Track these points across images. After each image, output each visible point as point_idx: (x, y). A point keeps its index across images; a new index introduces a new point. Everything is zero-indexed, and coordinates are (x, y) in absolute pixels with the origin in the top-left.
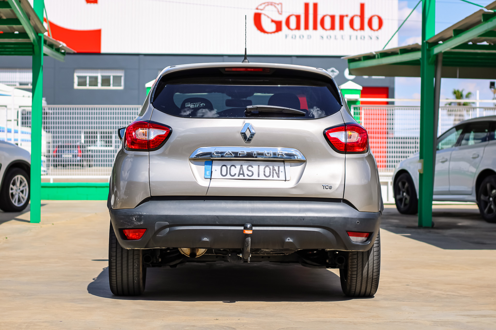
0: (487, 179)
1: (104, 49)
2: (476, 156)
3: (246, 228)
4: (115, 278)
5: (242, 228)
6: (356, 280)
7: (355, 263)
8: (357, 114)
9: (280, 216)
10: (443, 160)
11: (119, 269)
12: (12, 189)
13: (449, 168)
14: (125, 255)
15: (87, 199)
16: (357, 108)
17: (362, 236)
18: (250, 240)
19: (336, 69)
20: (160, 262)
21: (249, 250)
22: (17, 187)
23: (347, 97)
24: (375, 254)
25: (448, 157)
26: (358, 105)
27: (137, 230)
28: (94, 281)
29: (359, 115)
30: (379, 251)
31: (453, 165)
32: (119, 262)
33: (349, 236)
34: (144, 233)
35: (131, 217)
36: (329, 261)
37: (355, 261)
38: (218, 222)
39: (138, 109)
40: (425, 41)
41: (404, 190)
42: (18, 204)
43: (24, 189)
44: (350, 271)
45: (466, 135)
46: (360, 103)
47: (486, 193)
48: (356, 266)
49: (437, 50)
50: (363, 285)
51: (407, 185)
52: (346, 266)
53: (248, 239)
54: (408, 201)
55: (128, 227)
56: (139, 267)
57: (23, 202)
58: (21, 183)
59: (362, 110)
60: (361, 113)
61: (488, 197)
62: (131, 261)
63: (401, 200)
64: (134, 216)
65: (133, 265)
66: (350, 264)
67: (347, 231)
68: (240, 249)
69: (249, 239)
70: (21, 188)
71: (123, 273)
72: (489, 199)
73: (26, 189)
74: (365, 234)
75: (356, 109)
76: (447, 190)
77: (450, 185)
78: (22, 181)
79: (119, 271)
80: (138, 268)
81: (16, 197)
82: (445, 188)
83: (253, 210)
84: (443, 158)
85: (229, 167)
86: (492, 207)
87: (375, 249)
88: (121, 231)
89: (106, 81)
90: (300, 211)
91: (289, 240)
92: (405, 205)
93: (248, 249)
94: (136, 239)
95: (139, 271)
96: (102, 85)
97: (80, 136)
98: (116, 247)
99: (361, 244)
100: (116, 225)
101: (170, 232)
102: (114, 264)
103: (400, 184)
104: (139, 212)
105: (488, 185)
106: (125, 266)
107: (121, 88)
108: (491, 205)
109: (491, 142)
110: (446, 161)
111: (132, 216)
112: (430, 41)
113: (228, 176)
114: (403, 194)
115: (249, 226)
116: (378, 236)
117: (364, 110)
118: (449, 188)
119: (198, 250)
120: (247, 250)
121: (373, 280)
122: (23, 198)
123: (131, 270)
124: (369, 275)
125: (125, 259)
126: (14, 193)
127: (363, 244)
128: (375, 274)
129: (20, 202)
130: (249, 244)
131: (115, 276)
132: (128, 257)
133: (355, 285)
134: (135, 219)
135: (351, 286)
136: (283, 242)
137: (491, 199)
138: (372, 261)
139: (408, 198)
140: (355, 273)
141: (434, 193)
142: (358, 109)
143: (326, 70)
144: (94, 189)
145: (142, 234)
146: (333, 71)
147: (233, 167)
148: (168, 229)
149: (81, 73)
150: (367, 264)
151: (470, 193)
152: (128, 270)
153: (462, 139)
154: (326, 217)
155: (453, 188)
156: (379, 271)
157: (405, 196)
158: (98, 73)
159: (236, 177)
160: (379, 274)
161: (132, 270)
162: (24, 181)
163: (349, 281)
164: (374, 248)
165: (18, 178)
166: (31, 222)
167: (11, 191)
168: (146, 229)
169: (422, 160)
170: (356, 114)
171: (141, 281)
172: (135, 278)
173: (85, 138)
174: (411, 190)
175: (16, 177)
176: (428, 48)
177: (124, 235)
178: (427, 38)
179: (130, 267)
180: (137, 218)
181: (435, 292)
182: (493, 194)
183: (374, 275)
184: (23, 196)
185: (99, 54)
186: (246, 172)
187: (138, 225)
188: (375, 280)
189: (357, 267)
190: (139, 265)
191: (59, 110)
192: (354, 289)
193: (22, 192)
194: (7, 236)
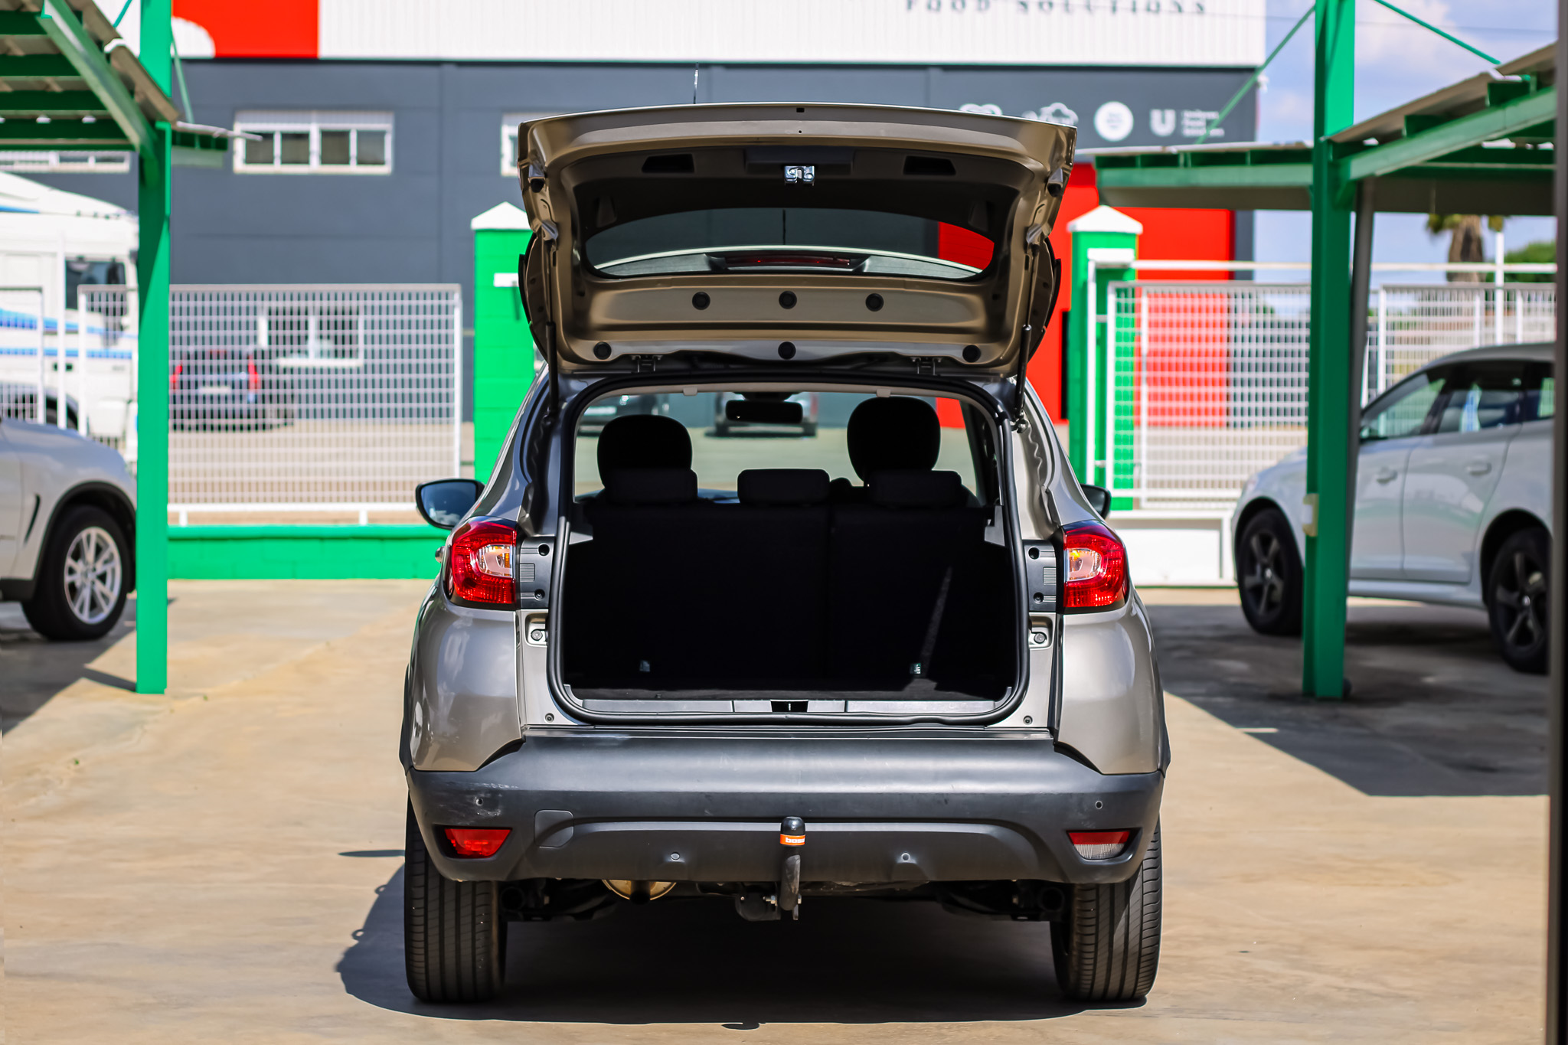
0: (1514, 541)
1: (329, 46)
2: (1483, 468)
3: (786, 830)
4: (422, 958)
5: (776, 827)
6: (1095, 959)
7: (1092, 913)
8: (1126, 310)
9: (881, 794)
10: (1385, 476)
11: (433, 932)
12: (71, 571)
13: (1402, 493)
14: (450, 896)
15: (294, 576)
16: (1126, 291)
17: (1110, 842)
18: (798, 862)
19: (1069, 107)
20: (547, 905)
21: (795, 889)
22: (86, 563)
23: (1098, 256)
24: (1148, 887)
25: (1399, 465)
26: (1131, 281)
27: (483, 831)
28: (355, 942)
29: (1133, 311)
30: (1157, 880)
31: (1415, 483)
32: (433, 915)
33: (1073, 843)
34: (506, 838)
35: (468, 796)
36: (1020, 901)
37: (1092, 907)
38: (710, 811)
39: (449, 297)
40: (1322, 139)
41: (1265, 560)
42: (91, 616)
43: (108, 568)
44: (1077, 934)
45: (1456, 396)
46: (1136, 275)
47: (1513, 584)
48: (1093, 922)
49: (1359, 167)
50: (1113, 972)
51: (1275, 545)
52: (1067, 916)
53: (794, 860)
54: (1278, 594)
55: (459, 824)
56: (491, 927)
57: (107, 610)
58: (99, 550)
59: (1140, 296)
60: (1139, 305)
61: (1516, 595)
62: (466, 911)
63: (1257, 590)
64: (476, 792)
65: (474, 924)
66: (1077, 915)
67: (1068, 832)
68: (771, 883)
69: (797, 860)
70: (100, 568)
71: (446, 943)
72: (1520, 599)
73: (113, 571)
74: (1119, 835)
75: (1123, 294)
76: (1397, 566)
77: (1403, 552)
78: (102, 544)
79: (434, 940)
80: (487, 931)
81: (86, 594)
82: (1390, 561)
83: (806, 777)
84: (1384, 470)
86: (1531, 623)
87: (1147, 875)
88: (442, 834)
89: (335, 145)
90: (937, 777)
91: (906, 858)
92: (1271, 605)
93: (793, 888)
94: (482, 856)
95: (488, 937)
96: (325, 160)
97: (255, 323)
98: (426, 874)
99: (1106, 863)
100: (426, 815)
101: (575, 837)
102: (420, 920)
103: (1255, 542)
104: (490, 783)
105: (1518, 559)
106: (450, 923)
107: (385, 170)
108: (1525, 620)
109: (1528, 426)
110: (1394, 476)
111: (469, 792)
112: (1339, 140)
114: (1263, 574)
115: (795, 823)
116: (1156, 837)
117: (1149, 296)
118: (1402, 563)
119: (653, 885)
120: (791, 890)
121: (1143, 959)
122: (104, 596)
123: (466, 937)
124: (1130, 947)
125: (450, 907)
126: (78, 584)
127: (1111, 861)
128: (1145, 943)
129: (95, 611)
130: (795, 873)
131: (422, 951)
132: (458, 901)
133: (1091, 973)
134: (480, 802)
135: (1079, 974)
136: (890, 865)
137: (1527, 601)
138: (1139, 906)
139: (1279, 584)
140: (1091, 940)
141: (1352, 574)
142: (1130, 293)
143: (1039, 114)
144: (316, 544)
145: (498, 842)
146: (1058, 114)
148: (570, 831)
149: (254, 121)
150: (1124, 915)
151: (1465, 579)
152: (458, 936)
153: (1446, 406)
154: (1008, 794)
155: (1415, 562)
156: (1156, 935)
157: (1271, 577)
158: (309, 122)
160: (1158, 942)
161: (469, 935)
162: (107, 545)
163: (1074, 961)
164: (1143, 870)
165: (89, 538)
166: (139, 688)
167: (68, 579)
168: (509, 831)
169: (1314, 496)
170: (1123, 309)
171: (495, 965)
172: (477, 958)
173: (270, 328)
174: (1287, 562)
175: (83, 534)
176: (1331, 157)
177: (449, 842)
178: (1331, 130)
179: (466, 928)
180: (485, 799)
181: (1318, 982)
182: (1534, 584)
183: (1143, 946)
184: (106, 589)
185: (313, 60)
187: (489, 819)
188: (1148, 957)
189: (1097, 925)
190: (488, 922)
191: (203, 299)
192: (1090, 982)
193: (102, 578)
194: (76, 755)
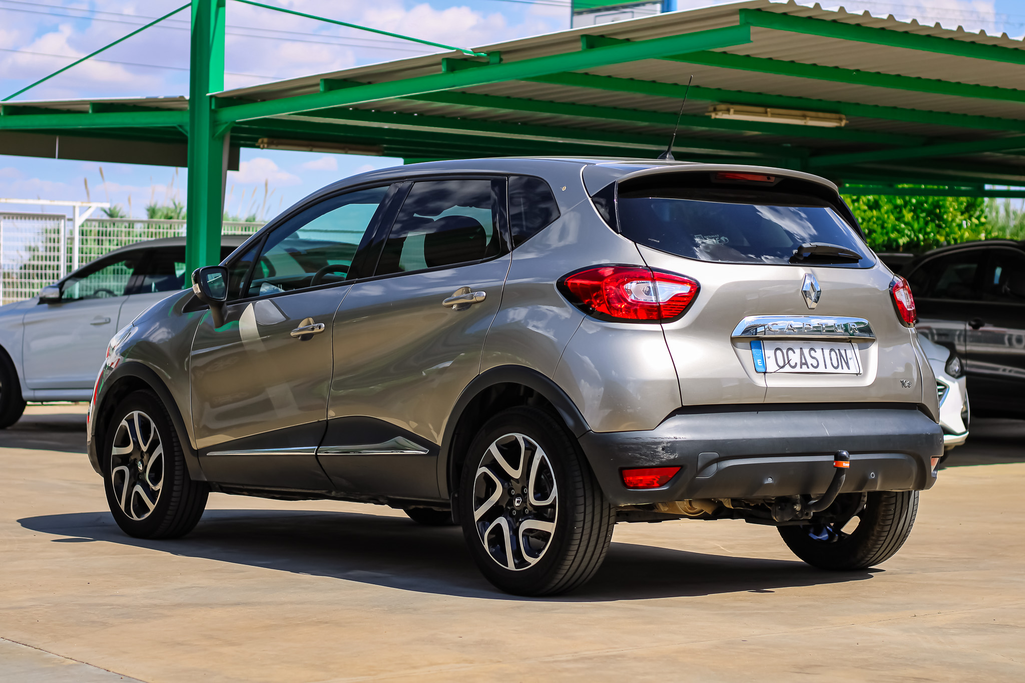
7: (892, 511)
11: (584, 543)
32: (587, 532)
35: (653, 446)
38: (788, 449)
40: (207, 95)
53: (844, 476)
55: (646, 465)
62: (604, 528)
64: (659, 443)
67: (932, 457)
85: (785, 351)
91: (873, 476)
101: (718, 470)
102: (579, 536)
106: (594, 537)
111: (654, 443)
113: (787, 369)
124: (903, 531)
125: (596, 526)
131: (572, 558)
132: (601, 521)
134: (663, 450)
136: (866, 480)
147: (790, 352)
148: (715, 466)
150: (906, 512)
152: (596, 545)
159: (798, 369)
163: (870, 543)
168: (679, 468)
180: (667, 447)
186: (810, 361)
187: (664, 461)
